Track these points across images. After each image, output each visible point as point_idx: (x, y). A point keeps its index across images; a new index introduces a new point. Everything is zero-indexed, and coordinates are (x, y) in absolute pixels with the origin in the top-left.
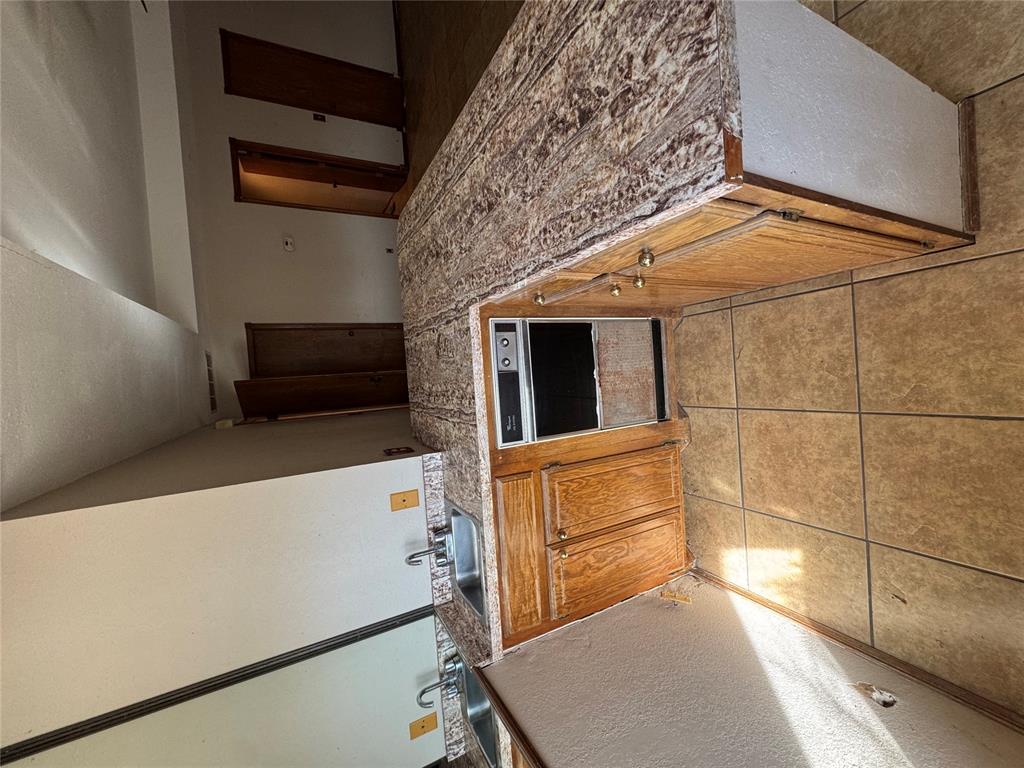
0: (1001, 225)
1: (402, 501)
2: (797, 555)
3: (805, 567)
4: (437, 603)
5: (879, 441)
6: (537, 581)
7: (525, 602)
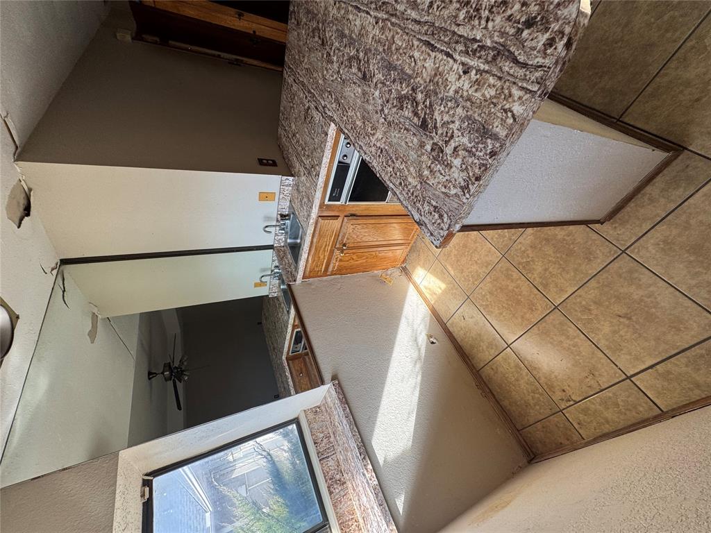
0: (617, 225)
1: (265, 197)
2: (443, 286)
3: (443, 291)
4: (275, 245)
5: (500, 270)
6: (325, 261)
7: (317, 267)
